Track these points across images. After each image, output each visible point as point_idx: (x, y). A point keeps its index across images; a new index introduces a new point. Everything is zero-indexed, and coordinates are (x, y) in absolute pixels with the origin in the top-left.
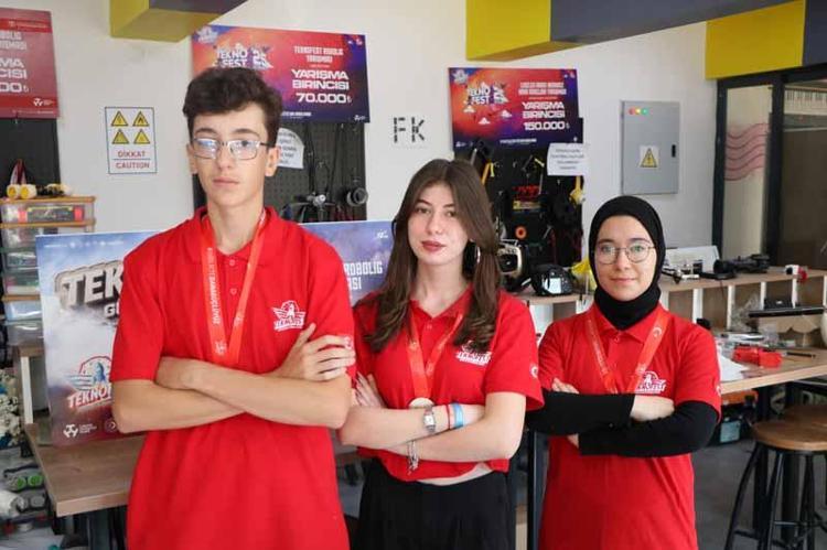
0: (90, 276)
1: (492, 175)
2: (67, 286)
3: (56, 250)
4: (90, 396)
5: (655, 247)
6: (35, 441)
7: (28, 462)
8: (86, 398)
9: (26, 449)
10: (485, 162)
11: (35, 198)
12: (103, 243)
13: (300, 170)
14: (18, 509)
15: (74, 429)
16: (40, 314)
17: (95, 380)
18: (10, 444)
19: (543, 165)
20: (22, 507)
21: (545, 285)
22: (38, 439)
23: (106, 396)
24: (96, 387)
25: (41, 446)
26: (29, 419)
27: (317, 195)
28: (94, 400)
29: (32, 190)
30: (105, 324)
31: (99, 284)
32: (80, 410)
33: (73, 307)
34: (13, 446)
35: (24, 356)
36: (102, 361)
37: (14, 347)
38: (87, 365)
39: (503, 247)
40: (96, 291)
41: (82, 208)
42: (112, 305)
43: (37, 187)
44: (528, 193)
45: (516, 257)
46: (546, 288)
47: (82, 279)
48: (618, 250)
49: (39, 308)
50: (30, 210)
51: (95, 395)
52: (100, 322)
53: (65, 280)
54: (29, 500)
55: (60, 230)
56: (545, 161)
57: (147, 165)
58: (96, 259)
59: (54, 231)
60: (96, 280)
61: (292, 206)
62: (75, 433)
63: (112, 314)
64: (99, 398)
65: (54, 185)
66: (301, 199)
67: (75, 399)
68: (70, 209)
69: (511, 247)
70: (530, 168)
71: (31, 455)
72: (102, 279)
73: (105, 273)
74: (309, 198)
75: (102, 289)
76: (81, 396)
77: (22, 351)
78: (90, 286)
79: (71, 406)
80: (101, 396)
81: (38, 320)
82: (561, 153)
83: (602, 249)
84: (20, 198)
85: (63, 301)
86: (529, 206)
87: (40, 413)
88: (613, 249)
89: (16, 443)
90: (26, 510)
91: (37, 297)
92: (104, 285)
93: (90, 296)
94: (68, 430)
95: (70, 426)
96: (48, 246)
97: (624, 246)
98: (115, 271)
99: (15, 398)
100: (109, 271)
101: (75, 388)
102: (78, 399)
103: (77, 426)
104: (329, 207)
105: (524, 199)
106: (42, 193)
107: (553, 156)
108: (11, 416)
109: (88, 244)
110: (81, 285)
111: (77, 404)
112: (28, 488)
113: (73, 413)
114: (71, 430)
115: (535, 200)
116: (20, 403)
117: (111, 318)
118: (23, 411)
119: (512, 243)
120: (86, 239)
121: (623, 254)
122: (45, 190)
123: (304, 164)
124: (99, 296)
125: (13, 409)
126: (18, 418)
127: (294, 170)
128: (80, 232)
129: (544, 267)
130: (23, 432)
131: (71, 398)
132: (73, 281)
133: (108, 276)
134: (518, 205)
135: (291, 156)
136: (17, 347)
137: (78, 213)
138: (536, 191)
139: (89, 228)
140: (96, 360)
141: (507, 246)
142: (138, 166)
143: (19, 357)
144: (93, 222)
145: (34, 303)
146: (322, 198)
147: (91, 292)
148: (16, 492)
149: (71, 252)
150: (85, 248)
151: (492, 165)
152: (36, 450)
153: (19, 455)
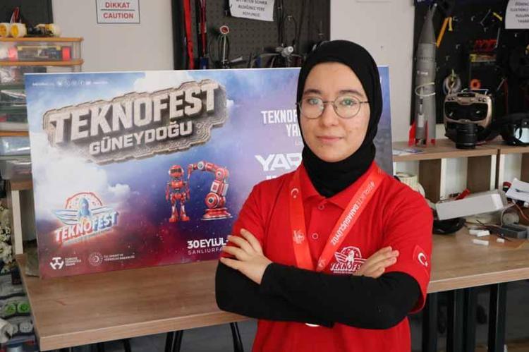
0: (76, 115)
1: (450, 29)
2: (54, 124)
3: (43, 88)
4: (75, 230)
5: (369, 102)
6: (25, 271)
7: (17, 290)
8: (71, 232)
9: (16, 278)
10: (444, 17)
11: (25, 37)
12: (88, 83)
13: (269, 22)
14: (7, 335)
15: (60, 261)
16: (30, 150)
17: (81, 215)
18: (3, 271)
19: (501, 19)
20: (11, 334)
21: (517, 135)
22: (27, 269)
23: (91, 231)
24: (81, 222)
25: (29, 276)
26: (19, 248)
27: (286, 46)
28: (80, 234)
29: (21, 29)
30: (90, 161)
31: (84, 123)
32: (66, 243)
33: (60, 144)
34: (6, 273)
35: (15, 189)
36: (88, 197)
37: (5, 180)
38: (73, 201)
39: (474, 96)
40: (82, 129)
41: (70, 49)
42: (98, 143)
43: (27, 27)
44: (484, 46)
45: (486, 106)
46: (517, 137)
47: (68, 117)
48: (325, 103)
49: (28, 144)
50: (20, 48)
51: (80, 229)
52: (85, 159)
53: (52, 118)
54: (19, 326)
55: (49, 68)
56: (503, 15)
57: (131, 16)
58: (81, 97)
59: (44, 70)
60: (82, 118)
61: (262, 56)
62: (61, 265)
63: (98, 151)
64: (84, 233)
65: (43, 25)
66: (271, 50)
67: (61, 233)
68: (58, 48)
69: (482, 96)
70: (487, 23)
71: (21, 283)
72: (88, 117)
73: (90, 112)
74: (278, 49)
75: (87, 128)
76: (67, 231)
77: (13, 184)
78: (76, 124)
79: (58, 239)
80: (85, 230)
81: (27, 155)
82: (520, 7)
83: (309, 100)
84: (10, 36)
85: (50, 139)
86: (485, 59)
87: (29, 244)
88: (320, 102)
89: (9, 271)
90: (14, 336)
91: (25, 133)
92: (89, 123)
93: (76, 134)
94: (54, 262)
95: (56, 259)
96: (36, 84)
97: (331, 98)
98: (100, 110)
99: (7, 228)
100: (95, 110)
101: (61, 222)
102: (64, 233)
103: (63, 259)
104: (297, 58)
105: (479, 53)
106: (32, 33)
107: (512, 10)
108: (3, 244)
109: (74, 83)
110: (68, 123)
111: (64, 237)
112: (17, 315)
113: (60, 245)
114: (57, 263)
115: (490, 54)
116: (12, 233)
117: (95, 156)
118: (14, 241)
119: (483, 93)
120: (73, 78)
121: (330, 108)
122: (34, 30)
123: (274, 17)
124: (85, 134)
125: (6, 238)
126: (10, 247)
127: (264, 22)
128: (67, 72)
129: (517, 116)
130: (14, 260)
131: (57, 232)
132: (60, 118)
133: (93, 116)
134: (474, 58)
135: (263, 9)
136: (8, 180)
137: (66, 53)
138: (493, 45)
139: (77, 67)
140: (81, 197)
141: (477, 94)
142: (124, 16)
143: (10, 190)
144: (81, 62)
145: (23, 139)
146: (290, 49)
147: (77, 130)
148: (6, 318)
149: (58, 90)
150: (71, 88)
151: (451, 19)
152: (24, 280)
153: (10, 282)
